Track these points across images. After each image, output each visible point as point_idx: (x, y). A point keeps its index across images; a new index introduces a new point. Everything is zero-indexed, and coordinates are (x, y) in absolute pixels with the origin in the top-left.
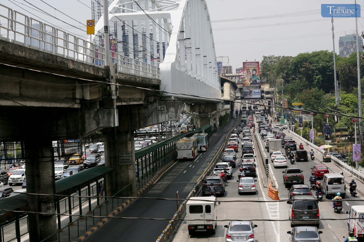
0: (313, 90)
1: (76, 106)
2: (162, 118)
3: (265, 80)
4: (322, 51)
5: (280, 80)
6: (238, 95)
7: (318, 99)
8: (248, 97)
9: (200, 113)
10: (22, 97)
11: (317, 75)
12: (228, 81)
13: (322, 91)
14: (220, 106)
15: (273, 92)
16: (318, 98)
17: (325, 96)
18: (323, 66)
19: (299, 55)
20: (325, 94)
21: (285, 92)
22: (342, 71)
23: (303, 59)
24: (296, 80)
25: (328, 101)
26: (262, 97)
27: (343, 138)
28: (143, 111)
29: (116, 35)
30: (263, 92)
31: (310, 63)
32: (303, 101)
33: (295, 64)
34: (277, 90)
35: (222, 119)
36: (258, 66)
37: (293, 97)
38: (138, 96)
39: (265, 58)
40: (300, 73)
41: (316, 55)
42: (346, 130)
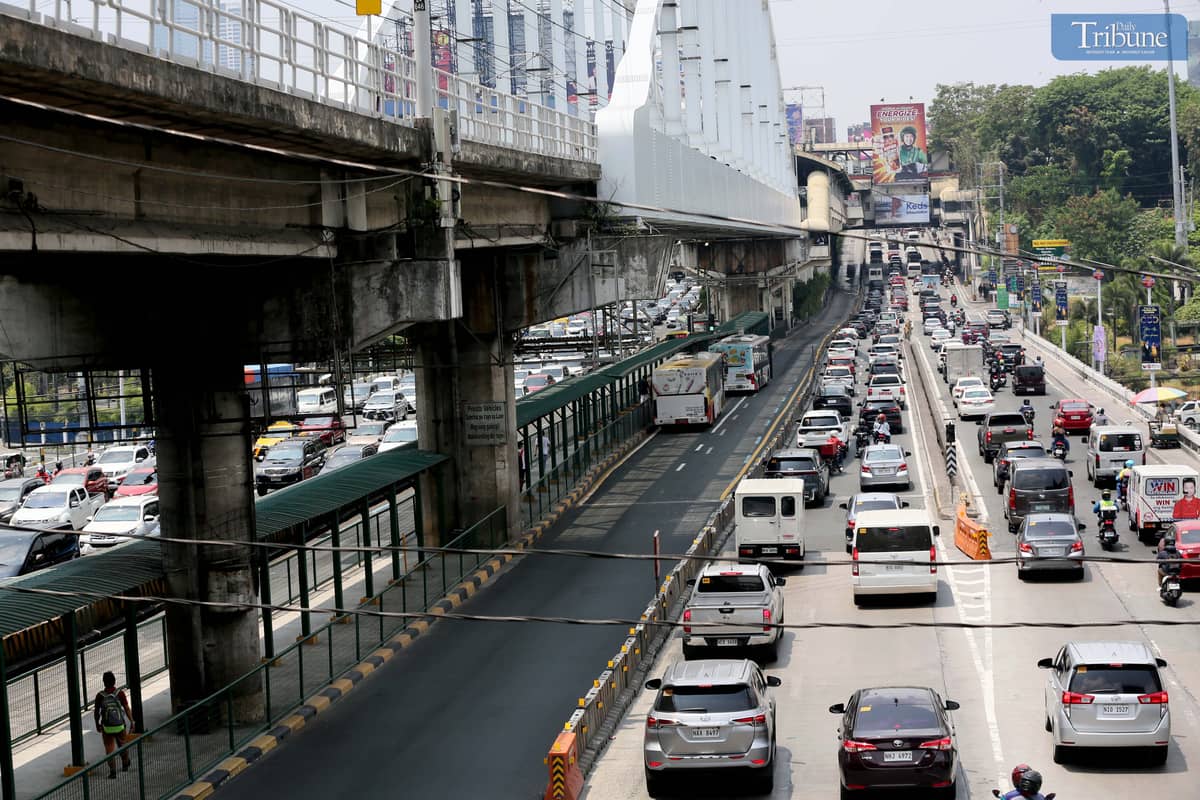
0: (1103, 196)
1: (322, 252)
2: (605, 291)
3: (942, 165)
5: (993, 164)
6: (857, 212)
7: (1119, 228)
8: (889, 219)
9: (729, 273)
10: (142, 222)
11: (1115, 148)
12: (823, 168)
13: (1130, 201)
14: (795, 251)
15: (969, 204)
16: (1117, 223)
17: (1140, 217)
18: (1134, 119)
19: (1051, 87)
20: (1140, 210)
21: (1011, 202)
22: (1197, 133)
23: (1069, 96)
24: (1045, 163)
25: (1153, 234)
26: (935, 222)
28: (542, 267)
29: (452, 17)
30: (936, 203)
31: (1093, 109)
32: (1068, 234)
33: (1042, 110)
34: (982, 197)
35: (802, 293)
36: (921, 116)
37: (1035, 219)
38: (524, 218)
39: (944, 90)
40: (1059, 140)
41: (1111, 80)
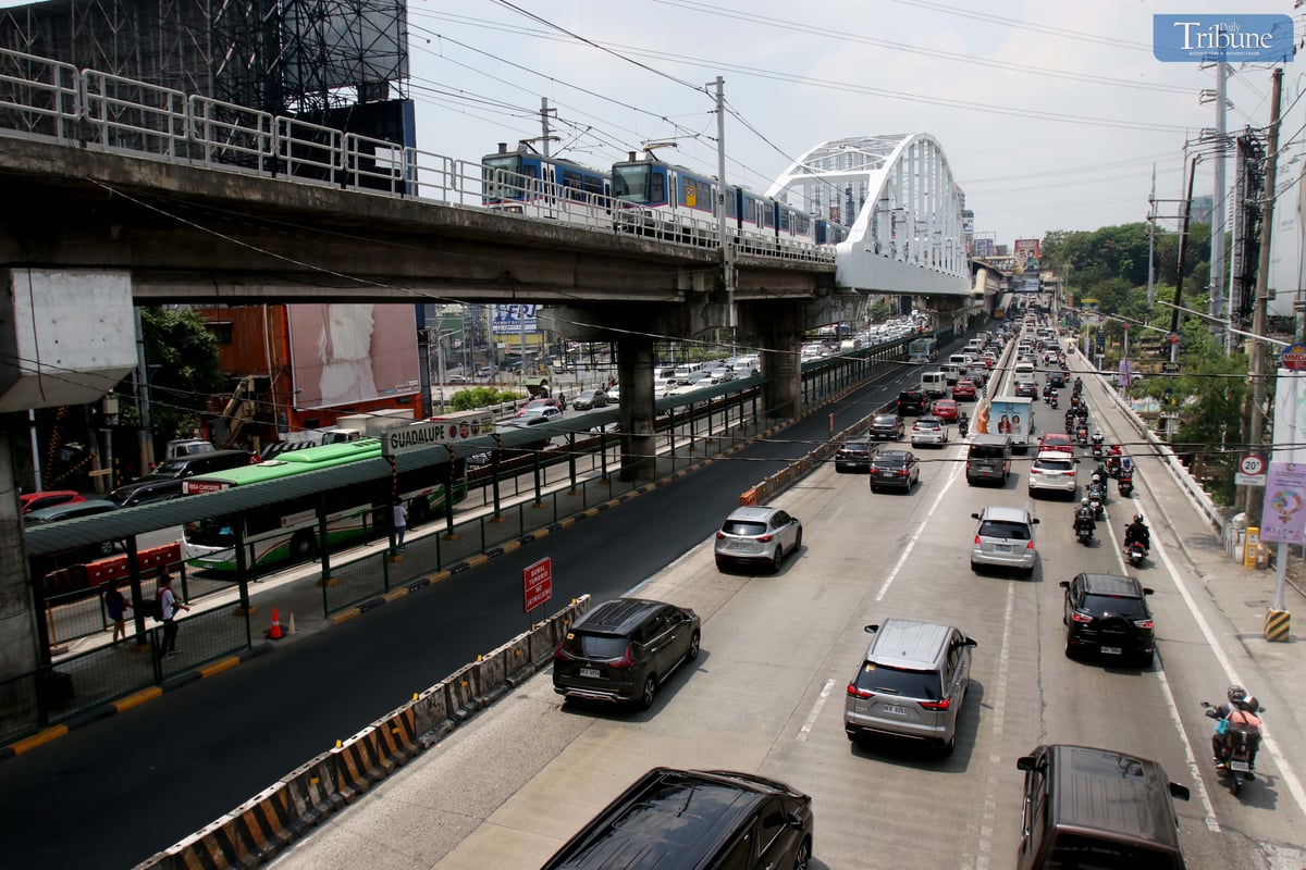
0: (1116, 280)
1: (676, 299)
3: (1047, 266)
4: (1138, 224)
5: (1067, 266)
6: (1005, 286)
7: (1122, 294)
8: (1020, 289)
9: (940, 311)
10: (576, 287)
11: (1126, 259)
12: (984, 267)
13: (1129, 283)
14: (968, 302)
15: (1056, 283)
16: (1121, 292)
17: (1133, 290)
18: (1136, 246)
19: (1099, 231)
20: (1133, 287)
21: (1072, 283)
22: (1167, 252)
23: (1107, 236)
24: (1092, 265)
25: (1137, 297)
26: (1040, 290)
27: (1152, 352)
28: (810, 307)
29: (839, 202)
30: (1042, 282)
31: (1117, 241)
32: (1097, 296)
33: (1093, 242)
34: (1062, 280)
35: (972, 319)
36: (1038, 245)
37: (1085, 290)
38: (801, 286)
39: (1050, 233)
40: (1100, 256)
41: (1127, 229)
42: (1157, 340)
